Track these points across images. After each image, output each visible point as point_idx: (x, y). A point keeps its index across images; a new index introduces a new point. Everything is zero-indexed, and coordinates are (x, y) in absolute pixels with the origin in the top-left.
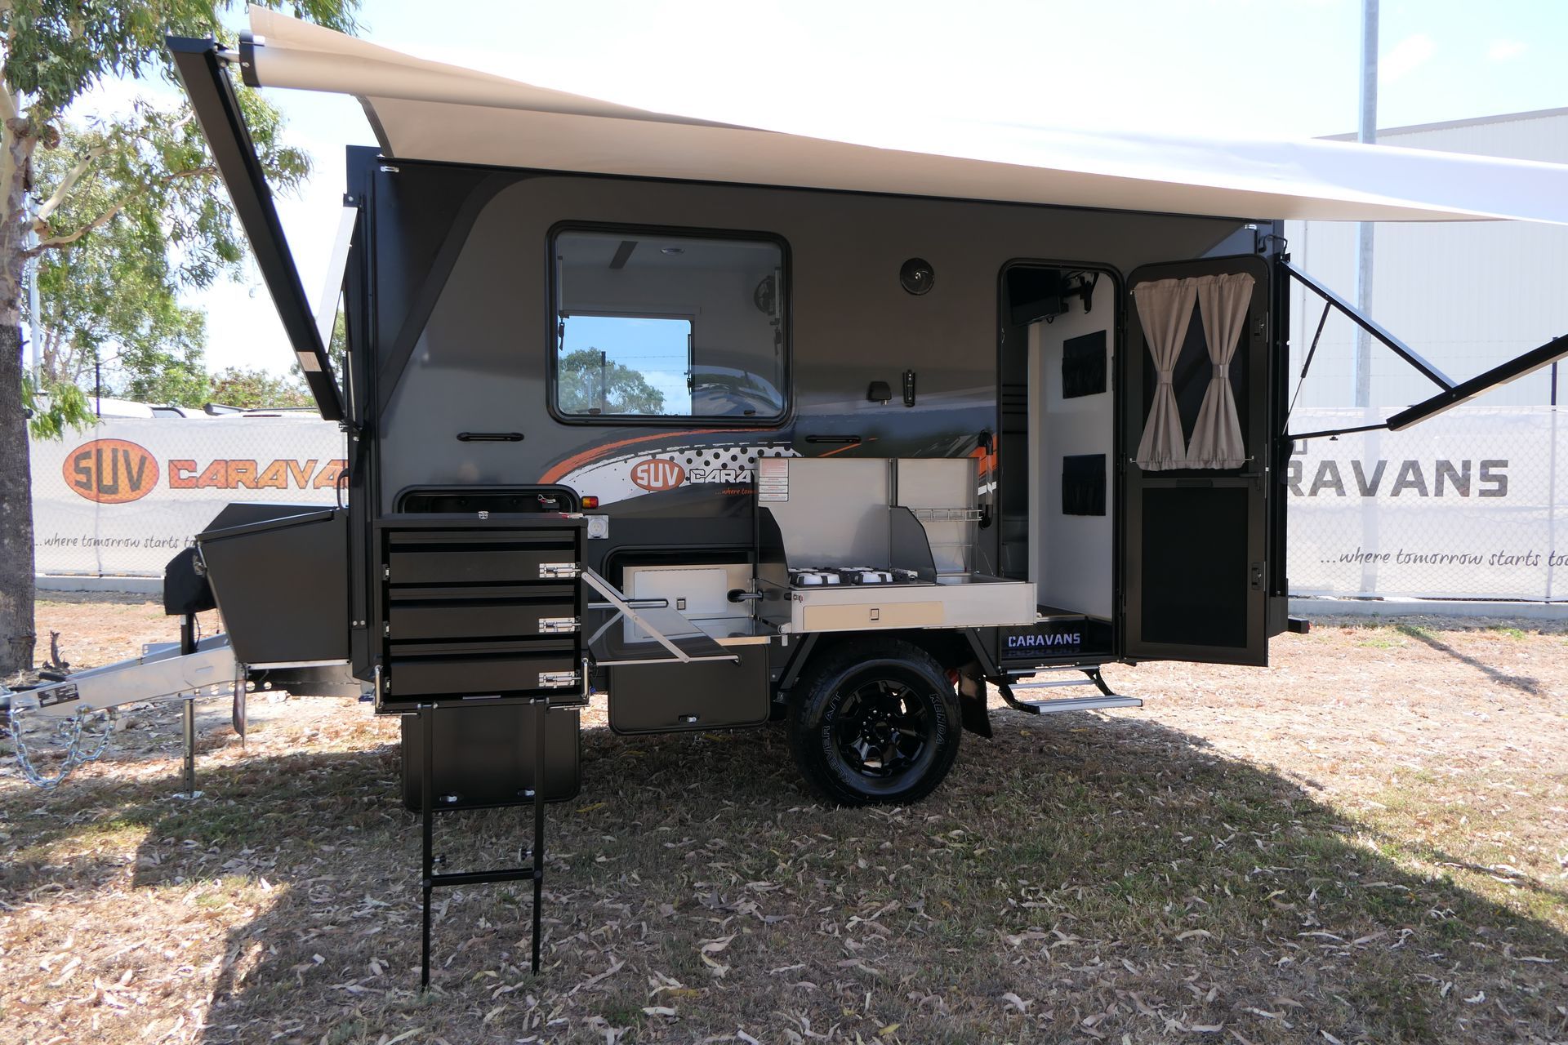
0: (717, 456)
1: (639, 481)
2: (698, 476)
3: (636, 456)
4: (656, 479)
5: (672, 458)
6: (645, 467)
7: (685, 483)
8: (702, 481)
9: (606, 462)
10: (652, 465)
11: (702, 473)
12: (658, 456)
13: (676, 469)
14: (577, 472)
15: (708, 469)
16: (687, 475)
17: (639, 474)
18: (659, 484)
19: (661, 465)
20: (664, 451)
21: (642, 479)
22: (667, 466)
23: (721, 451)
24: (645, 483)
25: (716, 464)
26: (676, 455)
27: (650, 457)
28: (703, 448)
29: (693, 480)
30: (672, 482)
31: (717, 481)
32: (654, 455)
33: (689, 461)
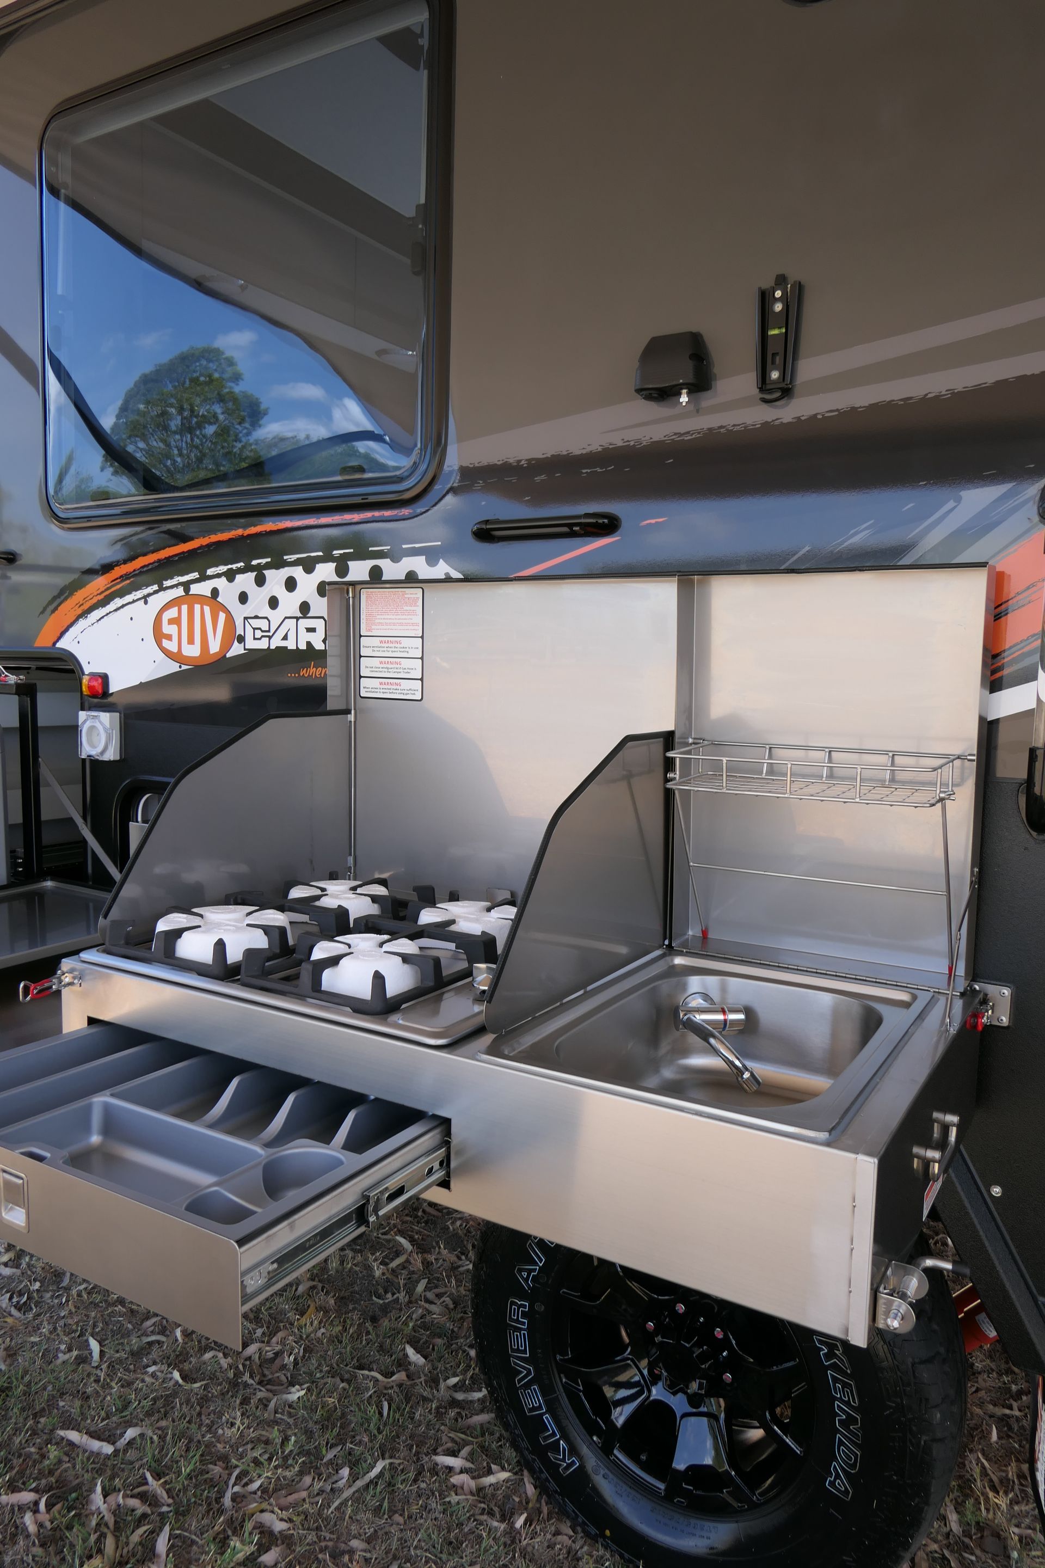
0: (291, 584)
1: (166, 643)
2: (259, 634)
3: (162, 589)
4: (191, 641)
5: (215, 592)
6: (172, 613)
7: (237, 650)
8: (263, 644)
9: (118, 602)
10: (185, 608)
11: (263, 624)
12: (195, 589)
13: (222, 616)
14: (82, 623)
15: (276, 616)
16: (240, 631)
17: (167, 629)
18: (193, 651)
19: (197, 607)
20: (203, 578)
21: (169, 637)
22: (207, 609)
23: (297, 572)
24: (172, 646)
25: (290, 603)
26: (221, 583)
27: (180, 592)
28: (268, 566)
29: (251, 644)
30: (215, 647)
31: (291, 645)
32: (186, 586)
33: (243, 598)
